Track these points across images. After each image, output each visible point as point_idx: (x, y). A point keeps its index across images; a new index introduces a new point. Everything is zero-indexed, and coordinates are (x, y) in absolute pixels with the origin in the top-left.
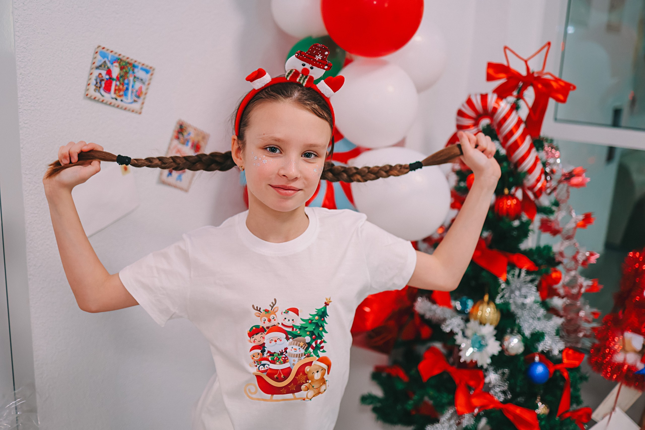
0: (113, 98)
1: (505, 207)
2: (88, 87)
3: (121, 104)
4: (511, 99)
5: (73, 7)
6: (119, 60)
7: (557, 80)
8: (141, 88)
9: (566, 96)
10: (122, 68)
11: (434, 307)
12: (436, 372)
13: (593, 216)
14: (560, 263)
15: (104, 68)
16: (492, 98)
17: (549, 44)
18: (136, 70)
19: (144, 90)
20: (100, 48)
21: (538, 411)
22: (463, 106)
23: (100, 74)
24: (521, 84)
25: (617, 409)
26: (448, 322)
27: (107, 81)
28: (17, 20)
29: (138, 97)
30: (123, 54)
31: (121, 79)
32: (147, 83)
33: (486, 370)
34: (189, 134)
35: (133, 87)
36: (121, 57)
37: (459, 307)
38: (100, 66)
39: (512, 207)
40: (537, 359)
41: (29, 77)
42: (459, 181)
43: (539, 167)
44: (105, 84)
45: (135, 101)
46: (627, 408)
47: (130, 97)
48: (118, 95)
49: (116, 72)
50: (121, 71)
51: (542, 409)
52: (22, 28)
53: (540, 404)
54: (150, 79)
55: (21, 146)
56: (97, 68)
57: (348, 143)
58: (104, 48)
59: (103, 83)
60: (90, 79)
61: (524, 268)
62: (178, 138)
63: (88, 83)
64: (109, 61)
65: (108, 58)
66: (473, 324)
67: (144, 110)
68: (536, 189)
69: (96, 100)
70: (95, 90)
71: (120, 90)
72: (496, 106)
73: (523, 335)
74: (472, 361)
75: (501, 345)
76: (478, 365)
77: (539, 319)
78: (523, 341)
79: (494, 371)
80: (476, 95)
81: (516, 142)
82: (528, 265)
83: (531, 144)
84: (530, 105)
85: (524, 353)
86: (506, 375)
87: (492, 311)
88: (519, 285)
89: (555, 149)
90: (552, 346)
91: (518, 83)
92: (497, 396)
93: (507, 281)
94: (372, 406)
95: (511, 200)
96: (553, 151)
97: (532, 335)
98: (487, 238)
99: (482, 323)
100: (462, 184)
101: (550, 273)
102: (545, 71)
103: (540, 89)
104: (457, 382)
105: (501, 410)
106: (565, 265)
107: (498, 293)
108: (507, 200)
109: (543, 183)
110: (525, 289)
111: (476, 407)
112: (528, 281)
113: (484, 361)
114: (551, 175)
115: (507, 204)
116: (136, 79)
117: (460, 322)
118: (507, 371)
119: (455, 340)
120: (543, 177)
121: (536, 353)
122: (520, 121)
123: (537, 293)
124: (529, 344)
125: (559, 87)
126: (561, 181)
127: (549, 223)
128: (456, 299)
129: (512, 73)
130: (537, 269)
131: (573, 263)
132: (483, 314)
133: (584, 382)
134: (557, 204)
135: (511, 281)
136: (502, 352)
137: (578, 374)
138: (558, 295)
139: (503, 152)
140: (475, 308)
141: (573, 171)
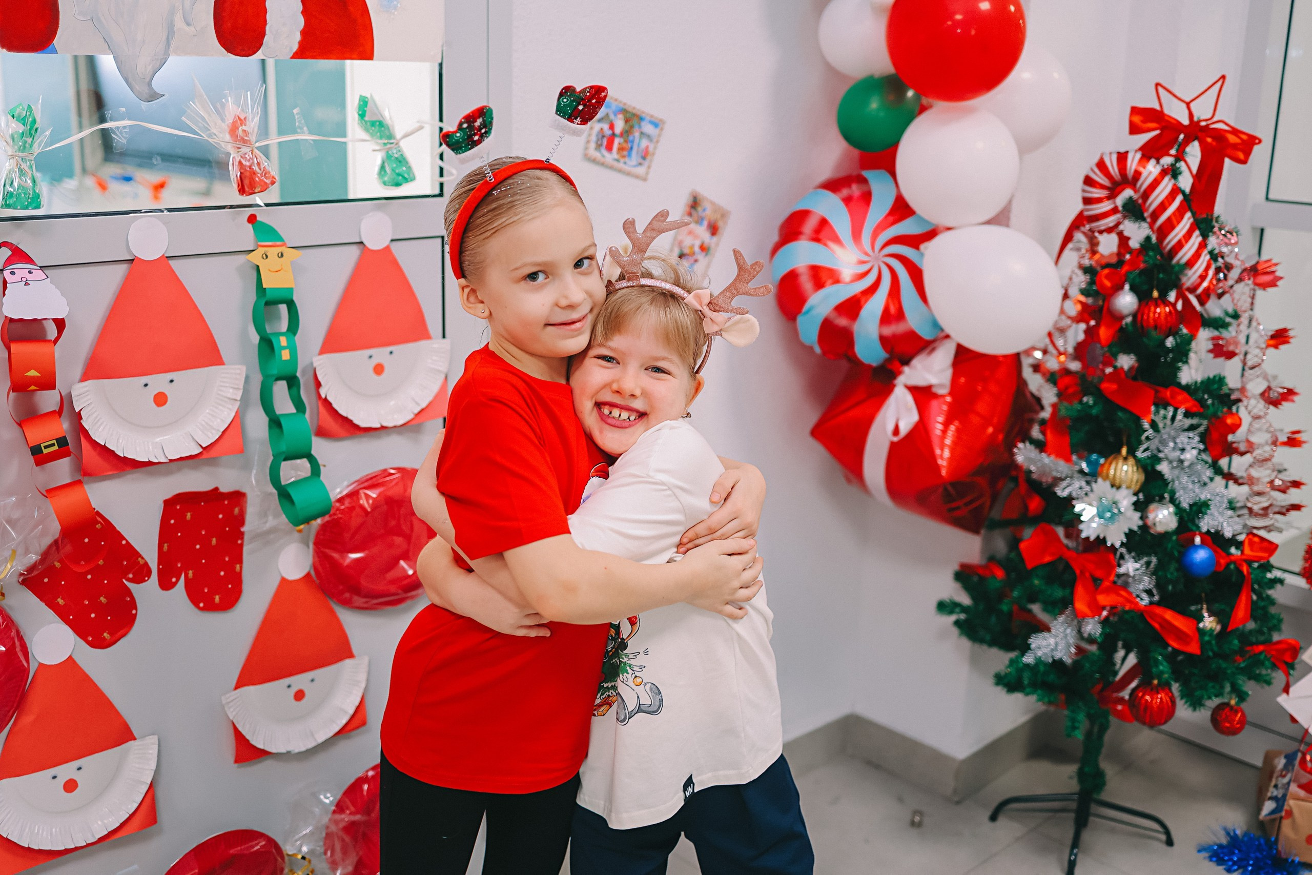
0: (614, 160)
1: (1151, 315)
2: (588, 145)
3: (626, 168)
4: (1167, 161)
6: (624, 111)
7: (1235, 132)
8: (647, 148)
9: (1248, 153)
10: (627, 121)
11: (1043, 456)
12: (1047, 559)
13: (1291, 333)
14: (1238, 401)
15: (606, 122)
16: (1133, 160)
17: (1223, 77)
18: (643, 124)
19: (651, 149)
21: (1201, 625)
22: (1092, 170)
23: (602, 129)
24: (1182, 136)
26: (1064, 484)
29: (644, 158)
30: (629, 103)
31: (625, 135)
32: (655, 140)
33: (1122, 557)
34: (704, 210)
35: (638, 145)
36: (626, 107)
37: (1086, 470)
38: (603, 119)
39: (1163, 315)
40: (1198, 540)
42: (1090, 282)
43: (1205, 258)
44: (607, 142)
45: (640, 164)
47: (635, 158)
48: (621, 155)
49: (620, 126)
50: (625, 126)
51: (1209, 622)
52: (520, 73)
53: (1206, 615)
54: (659, 135)
56: (599, 121)
57: (923, 220)
59: (605, 142)
60: (590, 135)
61: (1181, 409)
62: (690, 214)
63: (588, 140)
64: (612, 112)
65: (611, 109)
66: (1101, 486)
67: (649, 176)
68: (1200, 290)
69: (596, 162)
70: (595, 149)
71: (623, 149)
72: (1141, 169)
73: (1177, 506)
74: (1098, 537)
75: (1143, 518)
76: (1109, 544)
77: (1205, 484)
78: (1176, 514)
79: (1134, 558)
80: (1111, 153)
81: (1169, 219)
82: (1188, 405)
83: (1192, 225)
84: (1195, 170)
85: (1178, 531)
86: (1152, 565)
87: (1130, 470)
88: (1173, 433)
89: (1231, 233)
90: (1222, 523)
91: (1178, 137)
92: (1138, 596)
93: (1154, 425)
94: (953, 618)
95: (1162, 306)
96: (1229, 235)
97: (1191, 506)
98: (1131, 368)
99: (1115, 486)
100: (1095, 288)
101: (1219, 414)
102: (1215, 119)
103: (1210, 144)
104: (1078, 572)
105: (1142, 614)
106: (1250, 408)
107: (1140, 443)
108: (1155, 309)
109: (1211, 282)
110: (1183, 439)
111: (1103, 608)
112: (1186, 426)
113: (1116, 538)
114: (1226, 272)
115: (1155, 312)
116: (642, 136)
117: (1083, 484)
118: (1154, 560)
119: (1074, 507)
120: (1211, 272)
121: (1197, 532)
122: (1176, 191)
123: (1202, 447)
124: (1186, 519)
125: (1238, 141)
126: (1240, 280)
127: (1221, 342)
128: (1081, 457)
129: (1168, 121)
130: (1202, 410)
131: (1262, 404)
132: (1118, 473)
133: (1278, 586)
134: (1236, 316)
135: (1161, 425)
136: (1145, 528)
137: (1269, 575)
138: (1237, 451)
139: (1154, 238)
140: (1107, 465)
141: (1258, 263)
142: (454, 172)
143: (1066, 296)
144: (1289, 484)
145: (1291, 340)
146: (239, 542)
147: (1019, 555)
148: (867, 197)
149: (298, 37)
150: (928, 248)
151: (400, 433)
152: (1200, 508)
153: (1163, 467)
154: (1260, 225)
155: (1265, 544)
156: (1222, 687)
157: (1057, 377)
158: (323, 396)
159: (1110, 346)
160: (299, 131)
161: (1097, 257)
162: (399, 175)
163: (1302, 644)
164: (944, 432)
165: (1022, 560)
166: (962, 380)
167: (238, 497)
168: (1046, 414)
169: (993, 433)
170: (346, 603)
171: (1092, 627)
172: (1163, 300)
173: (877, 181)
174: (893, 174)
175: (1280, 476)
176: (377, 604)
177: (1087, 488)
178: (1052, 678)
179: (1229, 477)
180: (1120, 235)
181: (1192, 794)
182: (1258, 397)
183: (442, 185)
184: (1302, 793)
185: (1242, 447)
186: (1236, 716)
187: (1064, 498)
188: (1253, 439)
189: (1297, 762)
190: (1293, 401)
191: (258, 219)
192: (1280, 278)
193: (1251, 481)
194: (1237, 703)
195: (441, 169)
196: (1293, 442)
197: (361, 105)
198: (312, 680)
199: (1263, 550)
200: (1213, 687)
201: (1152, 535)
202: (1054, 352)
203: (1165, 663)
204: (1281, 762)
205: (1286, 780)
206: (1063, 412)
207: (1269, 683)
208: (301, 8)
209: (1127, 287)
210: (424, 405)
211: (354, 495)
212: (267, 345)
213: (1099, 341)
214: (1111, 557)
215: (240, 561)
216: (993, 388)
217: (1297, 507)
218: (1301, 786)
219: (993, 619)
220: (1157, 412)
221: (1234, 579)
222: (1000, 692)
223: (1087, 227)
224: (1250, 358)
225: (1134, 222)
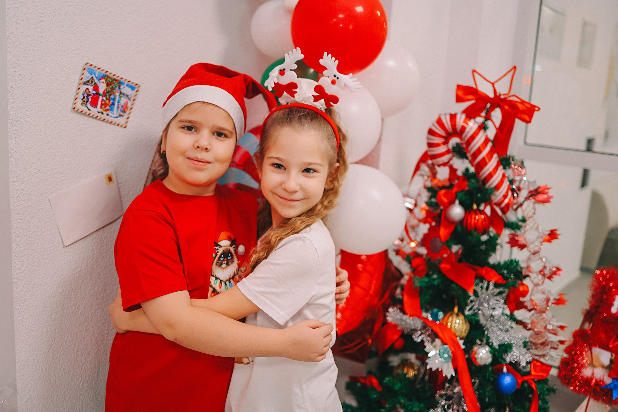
0: (99, 112)
1: (473, 221)
2: (75, 101)
3: (107, 118)
4: (480, 120)
5: (63, 27)
6: (105, 77)
7: (523, 102)
8: (126, 104)
9: (531, 116)
10: (108, 85)
11: (405, 317)
13: (558, 232)
14: (527, 276)
15: (90, 84)
16: (460, 119)
17: (515, 68)
18: (122, 87)
19: (129, 105)
20: (88, 65)
22: (433, 125)
23: (87, 89)
24: (489, 105)
26: (418, 333)
27: (93, 96)
28: (9, 38)
29: (124, 112)
30: (110, 71)
31: (108, 95)
32: (132, 99)
35: (118, 102)
36: (107, 74)
38: (88, 82)
39: (480, 221)
40: (505, 370)
41: (19, 90)
42: (431, 198)
43: (506, 184)
45: (121, 116)
47: (116, 112)
48: (104, 109)
49: (102, 87)
50: (107, 88)
52: (14, 45)
54: (136, 95)
55: (10, 155)
56: (84, 83)
58: (91, 65)
59: (90, 97)
60: (78, 94)
61: (492, 281)
63: (76, 98)
64: (96, 77)
65: (95, 75)
67: (128, 125)
68: (503, 205)
69: (83, 114)
70: (82, 104)
71: (106, 105)
72: (465, 125)
73: (491, 346)
74: (437, 370)
77: (507, 331)
78: (491, 353)
80: (445, 115)
81: (484, 159)
82: (496, 278)
83: (498, 162)
84: (498, 125)
85: (492, 364)
86: (476, 385)
87: (461, 322)
88: (487, 297)
90: (519, 357)
91: (486, 105)
93: (475, 293)
95: (480, 215)
96: (520, 169)
97: (500, 346)
98: (457, 252)
100: (433, 200)
101: (517, 286)
102: (511, 94)
103: (507, 110)
106: (532, 278)
107: (467, 305)
108: (475, 216)
109: (510, 199)
110: (492, 302)
112: (495, 294)
114: (518, 192)
115: (475, 219)
116: (121, 96)
117: (431, 332)
118: (478, 381)
120: (510, 194)
121: (504, 364)
122: (487, 140)
123: (505, 306)
124: (497, 355)
125: (525, 108)
126: (528, 198)
127: (517, 238)
128: (427, 311)
129: (480, 95)
130: (505, 282)
131: (540, 277)
132: (453, 326)
133: (552, 394)
134: (524, 220)
135: (480, 293)
136: (471, 362)
137: (546, 386)
138: (526, 307)
139: (472, 170)
140: (446, 319)
141: (539, 188)
143: (416, 205)
144: (559, 329)
145: (559, 237)
152: (505, 348)
153: (481, 319)
154: (521, 158)
155: (544, 367)
159: (447, 241)
161: (436, 182)
168: (404, 281)
169: (370, 300)
172: (479, 211)
179: (519, 322)
180: (451, 168)
182: (539, 273)
185: (529, 305)
187: (418, 343)
188: (533, 298)
190: (559, 275)
192: (551, 197)
193: (534, 325)
196: (560, 301)
199: (542, 371)
202: (408, 240)
206: (417, 283)
209: (457, 202)
213: (439, 237)
217: (562, 342)
220: (476, 284)
221: (527, 392)
223: (430, 162)
224: (532, 247)
225: (460, 159)
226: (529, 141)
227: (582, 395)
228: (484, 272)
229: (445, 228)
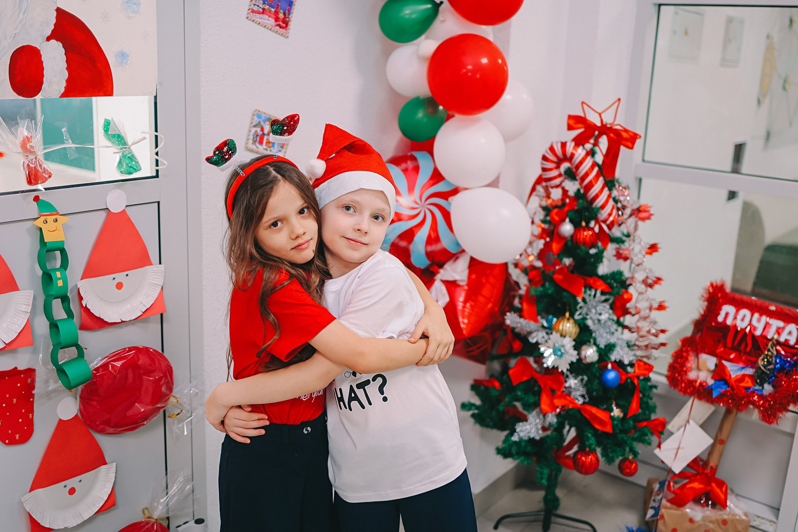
0: (265, 149)
1: (582, 236)
2: (248, 141)
4: (588, 146)
6: (269, 120)
7: (626, 131)
9: (633, 143)
11: (522, 320)
12: (525, 378)
13: (659, 246)
14: (630, 285)
15: (259, 127)
16: (570, 146)
17: (619, 100)
20: (257, 111)
21: (612, 414)
22: (547, 152)
23: (256, 131)
24: (597, 133)
25: (691, 421)
26: (534, 334)
27: (260, 136)
29: (282, 147)
30: (273, 115)
33: (567, 376)
36: (271, 117)
37: (545, 324)
38: (257, 125)
39: (588, 237)
40: (610, 366)
42: (546, 216)
43: (611, 203)
44: (260, 138)
45: (280, 151)
46: (701, 422)
48: (268, 146)
49: (267, 128)
51: (616, 412)
52: (205, 100)
53: (615, 408)
56: (255, 126)
57: (449, 183)
58: (259, 111)
59: (258, 138)
60: (249, 135)
61: (599, 290)
63: (249, 139)
64: (263, 121)
65: (262, 119)
66: (555, 336)
68: (608, 222)
69: (252, 151)
70: (253, 143)
71: (269, 143)
72: (574, 152)
73: (597, 346)
74: (553, 367)
75: (579, 354)
76: (560, 370)
77: (613, 333)
78: (597, 351)
79: (573, 377)
80: (557, 143)
81: (591, 182)
82: (603, 287)
83: (603, 184)
84: (604, 152)
85: (598, 362)
86: (584, 381)
87: (571, 326)
88: (594, 304)
89: (625, 189)
90: (623, 356)
91: (594, 132)
92: (577, 399)
93: (584, 300)
94: (471, 412)
95: (587, 231)
96: (624, 190)
97: (606, 346)
98: (570, 265)
99: (563, 336)
100: (548, 218)
101: (621, 293)
102: (616, 123)
103: (613, 138)
104: (542, 386)
105: (579, 410)
106: (637, 288)
107: (577, 310)
108: (584, 232)
109: (614, 217)
110: (600, 308)
111: (557, 407)
112: (602, 301)
113: (564, 367)
114: (622, 210)
117: (545, 335)
118: (586, 378)
119: (539, 349)
120: (614, 212)
121: (609, 362)
122: (595, 164)
123: (611, 312)
124: (603, 354)
125: (629, 136)
126: (631, 216)
127: (621, 251)
128: (543, 318)
129: (589, 124)
130: (610, 290)
131: (643, 286)
132: (564, 329)
134: (628, 236)
135: (588, 300)
136: (580, 360)
137: (649, 384)
138: (630, 313)
139: (582, 191)
140: (558, 323)
141: (640, 207)
142: (166, 163)
143: (533, 223)
144: (659, 332)
145: (660, 250)
146: (31, 400)
147: (509, 377)
148: (417, 169)
149: (64, 84)
150: (455, 200)
151: (133, 324)
152: (610, 347)
153: (589, 323)
154: (639, 175)
155: (647, 367)
156: (624, 450)
157: (529, 270)
158: (84, 306)
159: (558, 255)
160: (66, 142)
161: (550, 201)
162: (131, 167)
163: (667, 420)
164: (464, 307)
165: (510, 380)
166: (474, 276)
167: (30, 372)
168: (522, 291)
169: (492, 307)
170: (102, 431)
171: (552, 418)
172: (588, 228)
173: (422, 158)
174: (432, 154)
175: (655, 327)
176: (121, 431)
177: (546, 337)
178: (529, 448)
179: (625, 327)
180: (563, 189)
181: (607, 505)
182: (641, 282)
183: (157, 171)
184: (669, 505)
185: (633, 311)
186: (632, 465)
187: (534, 343)
188: (639, 305)
189: (666, 487)
191: (40, 198)
192: (652, 215)
193: (638, 329)
194: (633, 458)
195: (157, 161)
196: (661, 307)
197: (105, 124)
198: (80, 481)
199: (645, 369)
200: (620, 451)
201: (584, 364)
202: (526, 255)
203: (593, 439)
204: (656, 486)
205: (660, 497)
206: (533, 292)
207: (649, 444)
208: (66, 65)
209: (567, 220)
210: (148, 307)
211: (105, 366)
212: (47, 278)
213: (552, 251)
214: (561, 377)
215: (32, 412)
216: (492, 280)
217: (663, 345)
218: (669, 501)
219: (494, 413)
220: (585, 292)
221: (630, 387)
222: (499, 458)
223: (544, 184)
224: (636, 260)
225: (572, 181)
226: (646, 158)
227: (687, 396)
228: (592, 281)
229: (557, 243)
